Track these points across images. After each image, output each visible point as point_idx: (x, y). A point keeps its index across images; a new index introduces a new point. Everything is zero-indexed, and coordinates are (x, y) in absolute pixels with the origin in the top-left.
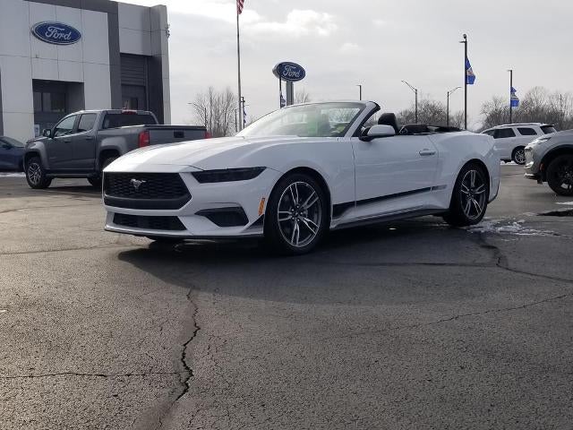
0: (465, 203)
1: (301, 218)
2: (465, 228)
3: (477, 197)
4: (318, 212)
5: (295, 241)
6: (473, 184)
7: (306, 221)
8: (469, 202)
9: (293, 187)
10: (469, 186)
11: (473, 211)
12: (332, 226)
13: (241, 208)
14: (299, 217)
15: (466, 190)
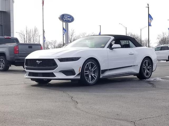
0: (144, 71)
1: (91, 74)
2: (144, 80)
3: (149, 70)
4: (96, 72)
5: (89, 81)
6: (147, 65)
7: (93, 75)
8: (146, 71)
9: (89, 64)
10: (146, 65)
11: (147, 74)
12: (101, 77)
13: (74, 70)
14: (91, 73)
15: (145, 67)
